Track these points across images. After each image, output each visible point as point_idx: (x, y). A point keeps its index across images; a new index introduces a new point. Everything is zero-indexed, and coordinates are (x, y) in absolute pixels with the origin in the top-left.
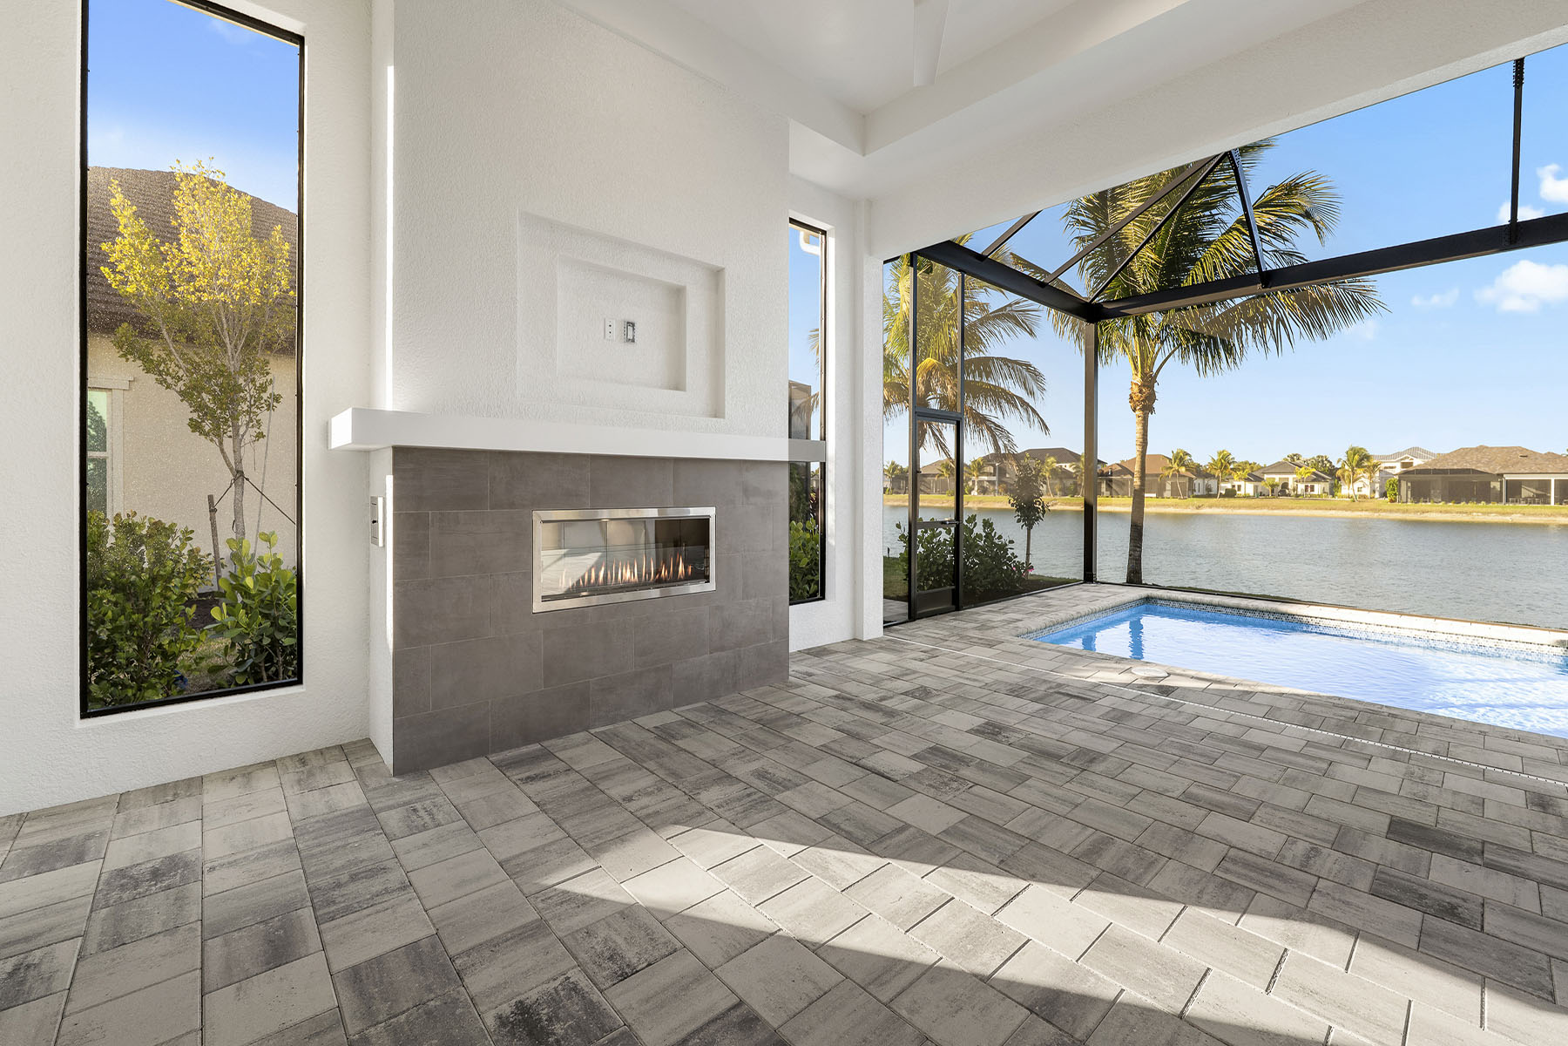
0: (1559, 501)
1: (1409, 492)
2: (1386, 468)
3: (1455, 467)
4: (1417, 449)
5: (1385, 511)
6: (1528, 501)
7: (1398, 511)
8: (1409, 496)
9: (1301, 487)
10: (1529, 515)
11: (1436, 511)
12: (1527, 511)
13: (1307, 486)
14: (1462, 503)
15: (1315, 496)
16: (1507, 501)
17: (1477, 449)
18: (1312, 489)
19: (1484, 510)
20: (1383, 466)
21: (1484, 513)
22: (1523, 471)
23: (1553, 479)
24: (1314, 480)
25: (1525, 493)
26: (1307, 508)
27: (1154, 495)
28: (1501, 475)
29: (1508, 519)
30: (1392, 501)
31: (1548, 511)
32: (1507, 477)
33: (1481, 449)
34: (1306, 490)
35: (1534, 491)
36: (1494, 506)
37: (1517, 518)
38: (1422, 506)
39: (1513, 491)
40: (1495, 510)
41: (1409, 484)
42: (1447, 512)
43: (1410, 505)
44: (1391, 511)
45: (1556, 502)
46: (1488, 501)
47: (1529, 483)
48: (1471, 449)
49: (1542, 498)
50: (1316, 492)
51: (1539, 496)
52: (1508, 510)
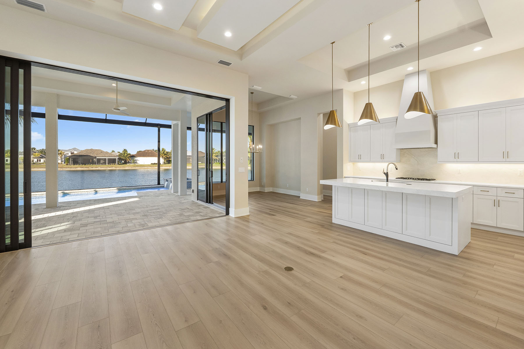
0: (108, 164)
1: (72, 162)
2: (66, 154)
3: (85, 155)
4: (75, 148)
5: (64, 168)
6: (102, 164)
7: (68, 168)
8: (72, 163)
9: (35, 160)
11: (79, 168)
12: (101, 166)
13: (38, 160)
14: (87, 165)
15: (41, 163)
16: (97, 164)
17: (90, 150)
18: (40, 161)
19: (92, 166)
20: (65, 153)
21: (92, 167)
22: (101, 156)
24: (40, 158)
25: (101, 162)
26: (37, 168)
28: (96, 157)
29: (97, 169)
30: (67, 165)
31: (106, 166)
32: (97, 158)
33: (91, 150)
34: (38, 161)
35: (103, 161)
36: (94, 165)
37: (99, 168)
38: (76, 166)
39: (99, 161)
40: (94, 166)
41: (72, 159)
42: (82, 167)
43: (72, 166)
44: (66, 168)
47: (102, 159)
48: (89, 149)
49: (105, 163)
50: (41, 162)
51: (104, 162)
52: (97, 166)
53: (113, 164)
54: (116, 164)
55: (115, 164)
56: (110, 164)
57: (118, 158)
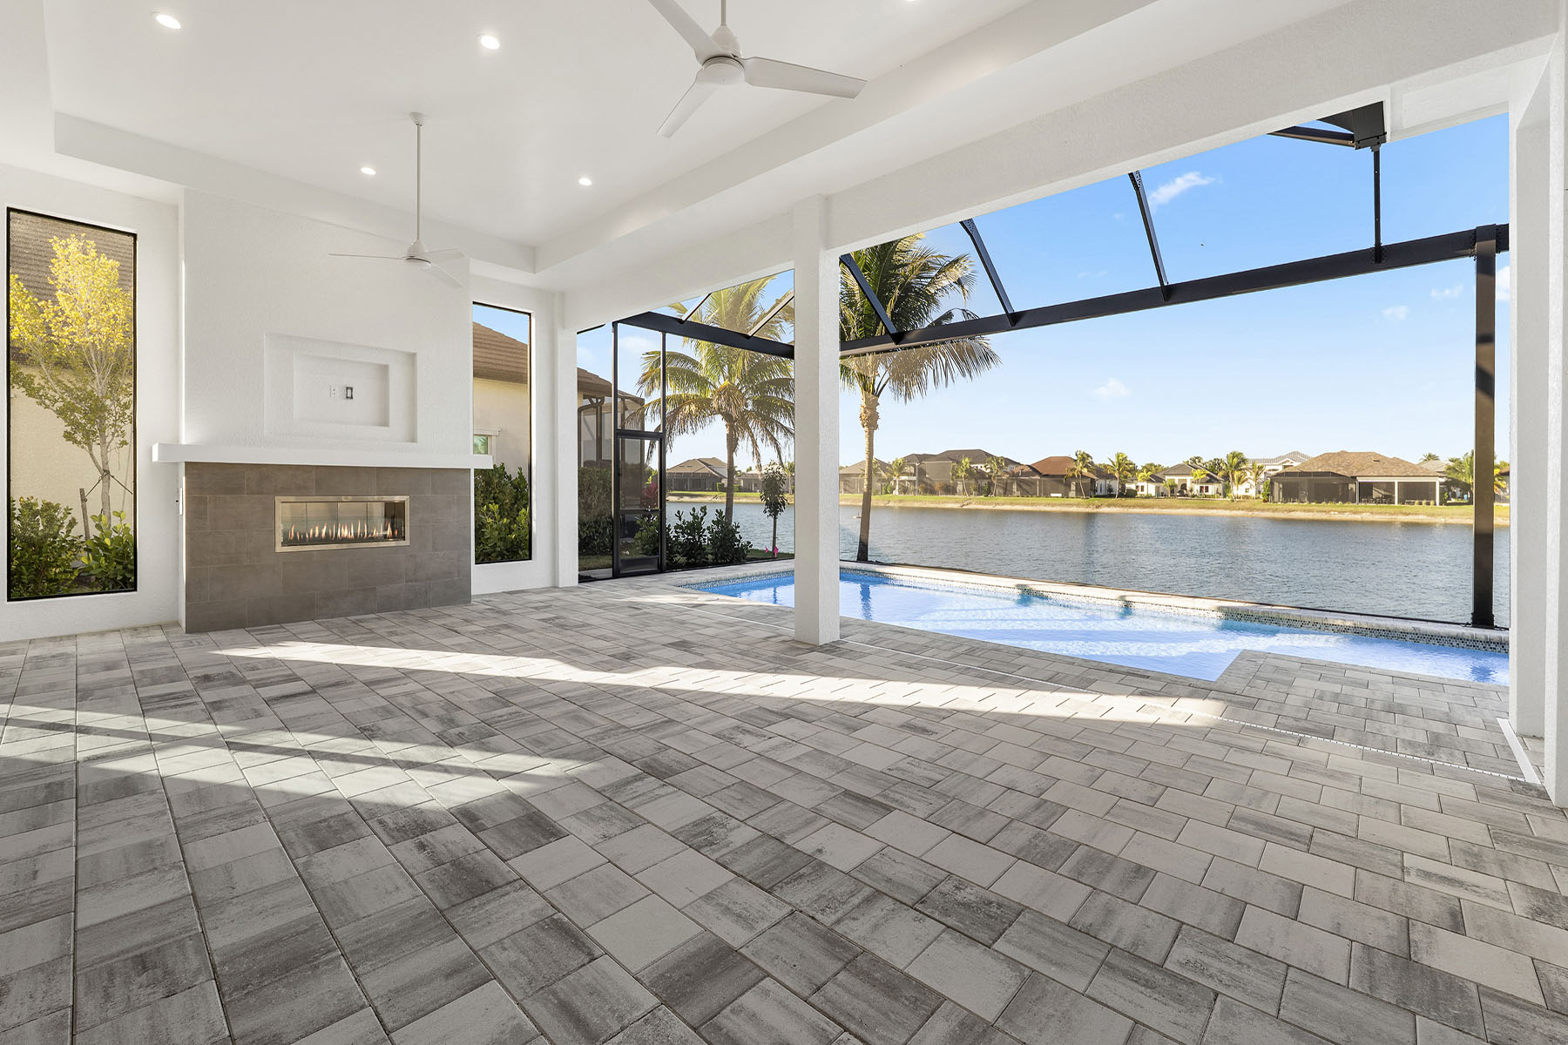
0: (1402, 501)
1: (1281, 493)
2: (1270, 470)
3: (1320, 470)
4: (1298, 453)
5: (1258, 510)
6: (1379, 501)
7: (1268, 510)
8: (1281, 496)
9: (1197, 488)
10: (1376, 513)
11: (1302, 510)
12: (1375, 510)
13: (1201, 487)
14: (1324, 503)
15: (1209, 497)
16: (1360, 501)
17: (1339, 454)
18: (1207, 488)
19: (1340, 509)
20: (1267, 468)
21: (1340, 512)
22: (1372, 474)
23: (1438, 481)
24: (1207, 482)
25: (1375, 494)
26: (1193, 508)
27: (1060, 495)
28: (1354, 478)
29: (1358, 517)
30: (1265, 501)
31: (1392, 511)
32: (1360, 480)
33: (1342, 454)
34: (1201, 490)
35: (1383, 492)
36: (1349, 506)
37: (1367, 517)
38: (1290, 505)
39: (1366, 492)
40: (1348, 509)
41: (1281, 486)
42: (1309, 511)
43: (1280, 505)
44: (1263, 510)
45: (1399, 502)
46: (1344, 502)
47: (1378, 485)
48: (1334, 454)
49: (1388, 499)
50: (1210, 493)
51: (1386, 497)
52: (1360, 509)
53: (1421, 504)
54: (1432, 502)
55: (1428, 504)
56: (1409, 503)
57: (1443, 480)
